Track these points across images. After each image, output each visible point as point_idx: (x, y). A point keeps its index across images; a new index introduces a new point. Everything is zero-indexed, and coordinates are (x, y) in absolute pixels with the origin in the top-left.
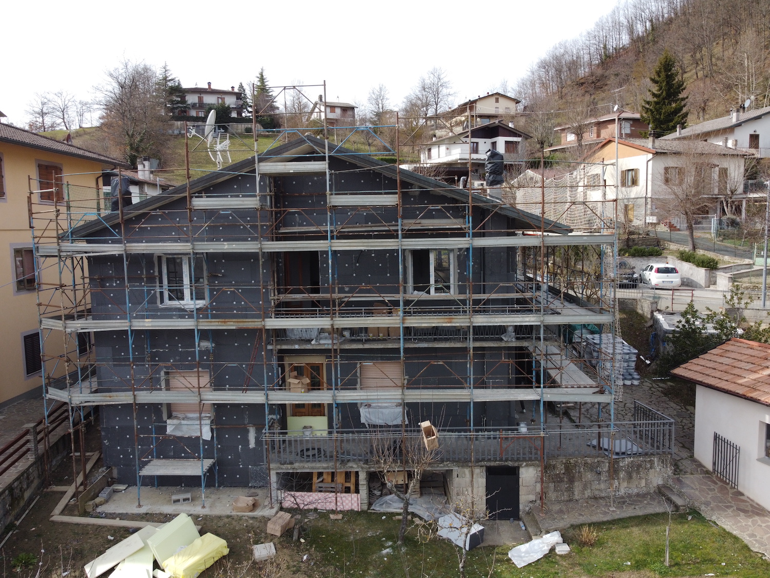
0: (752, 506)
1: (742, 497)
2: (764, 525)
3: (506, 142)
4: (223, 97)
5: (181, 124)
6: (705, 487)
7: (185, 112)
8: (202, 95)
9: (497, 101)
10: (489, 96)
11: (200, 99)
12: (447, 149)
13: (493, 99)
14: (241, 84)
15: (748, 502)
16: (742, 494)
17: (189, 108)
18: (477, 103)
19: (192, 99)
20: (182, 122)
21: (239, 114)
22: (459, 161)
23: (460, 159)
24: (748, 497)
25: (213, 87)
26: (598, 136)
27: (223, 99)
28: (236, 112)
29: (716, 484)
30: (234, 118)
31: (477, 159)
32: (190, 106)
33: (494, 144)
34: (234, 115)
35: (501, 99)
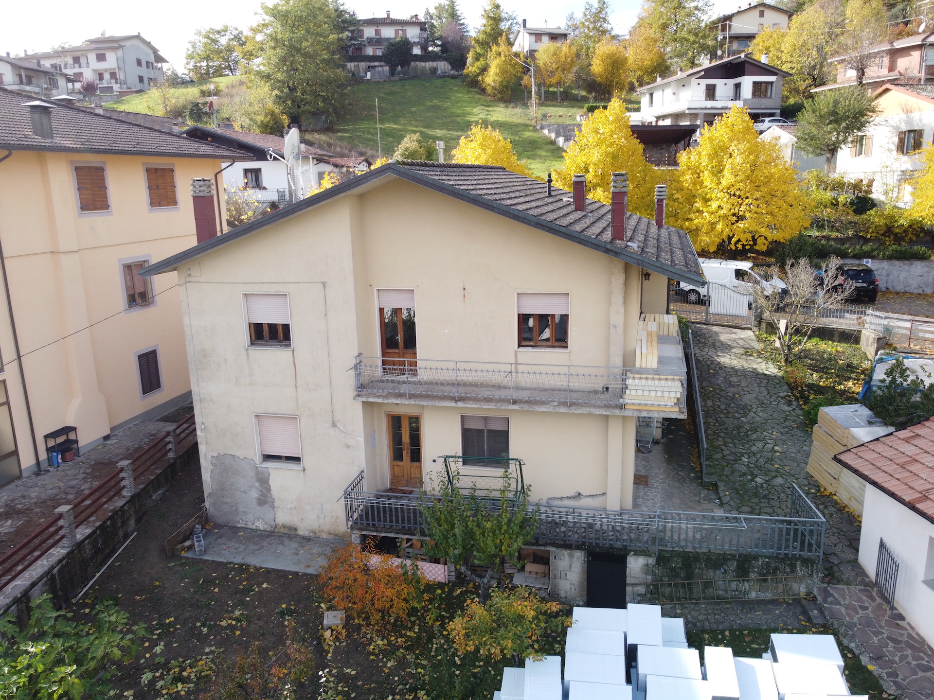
0: (909, 635)
1: (901, 623)
2: (914, 663)
3: (755, 84)
4: (404, 28)
5: (355, 66)
6: (856, 604)
7: (361, 49)
8: (379, 28)
9: (762, 14)
10: (751, 8)
11: (377, 32)
12: (674, 94)
13: (756, 12)
14: (427, 9)
15: (907, 630)
16: (902, 617)
17: (365, 46)
18: (734, 19)
19: (369, 32)
20: (356, 63)
21: (424, 48)
22: (687, 112)
23: (689, 109)
24: (909, 624)
25: (393, 16)
26: (892, 68)
27: (404, 31)
28: (419, 47)
29: (874, 600)
30: (416, 55)
31: (713, 108)
32: (366, 43)
33: (738, 86)
34: (417, 51)
35: (767, 12)
